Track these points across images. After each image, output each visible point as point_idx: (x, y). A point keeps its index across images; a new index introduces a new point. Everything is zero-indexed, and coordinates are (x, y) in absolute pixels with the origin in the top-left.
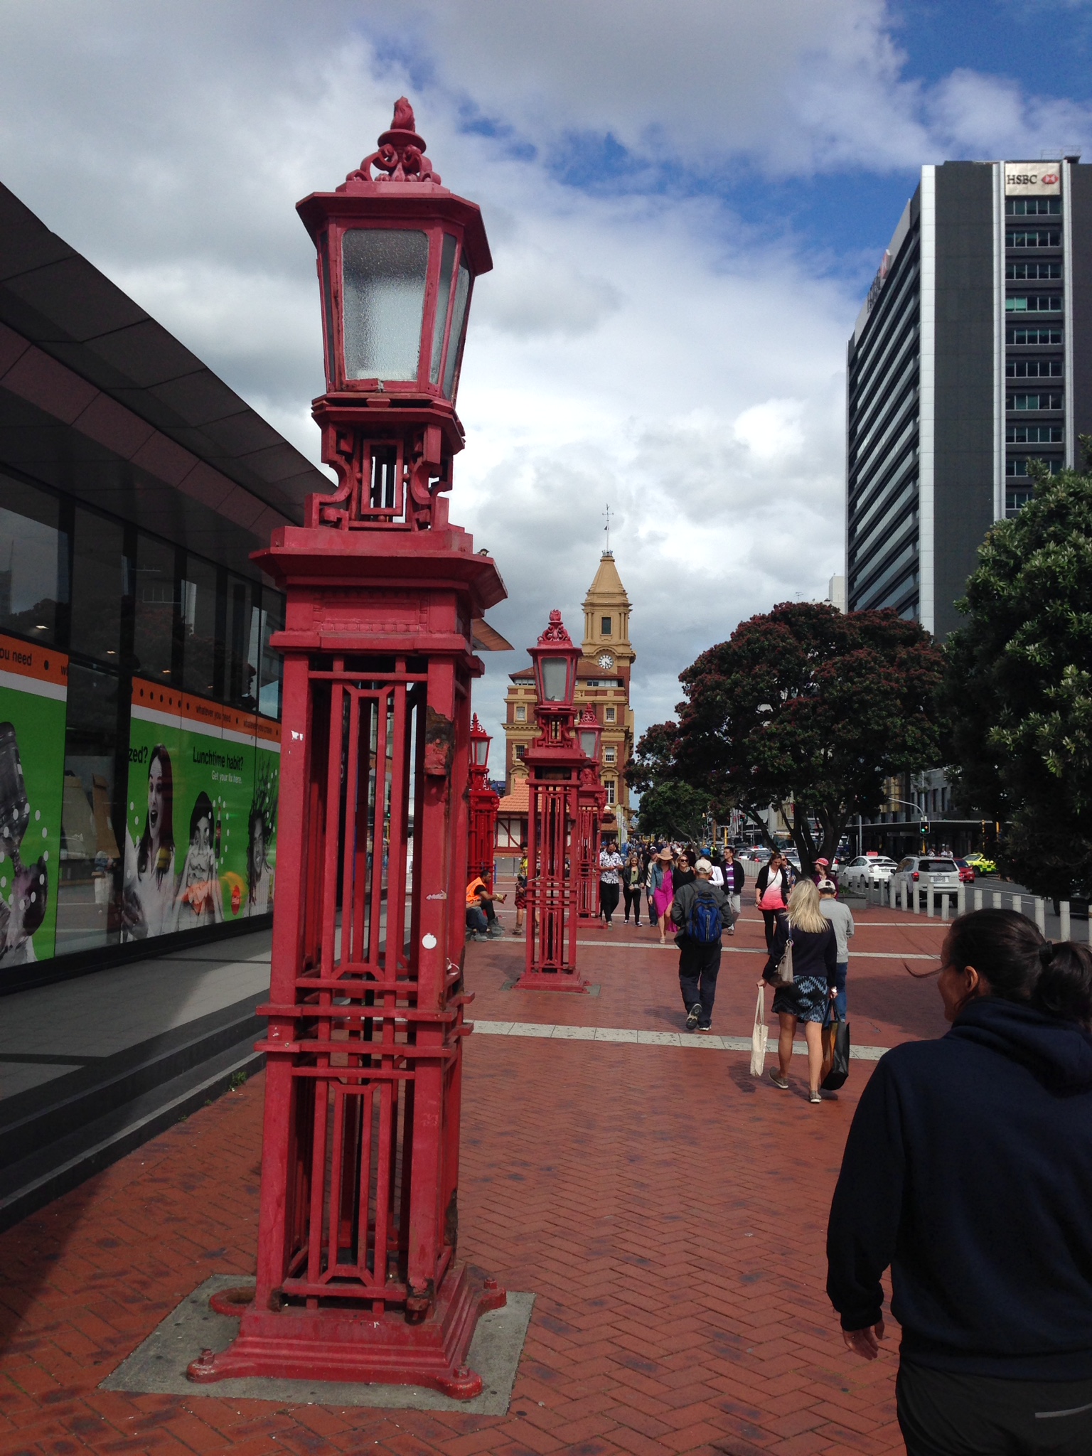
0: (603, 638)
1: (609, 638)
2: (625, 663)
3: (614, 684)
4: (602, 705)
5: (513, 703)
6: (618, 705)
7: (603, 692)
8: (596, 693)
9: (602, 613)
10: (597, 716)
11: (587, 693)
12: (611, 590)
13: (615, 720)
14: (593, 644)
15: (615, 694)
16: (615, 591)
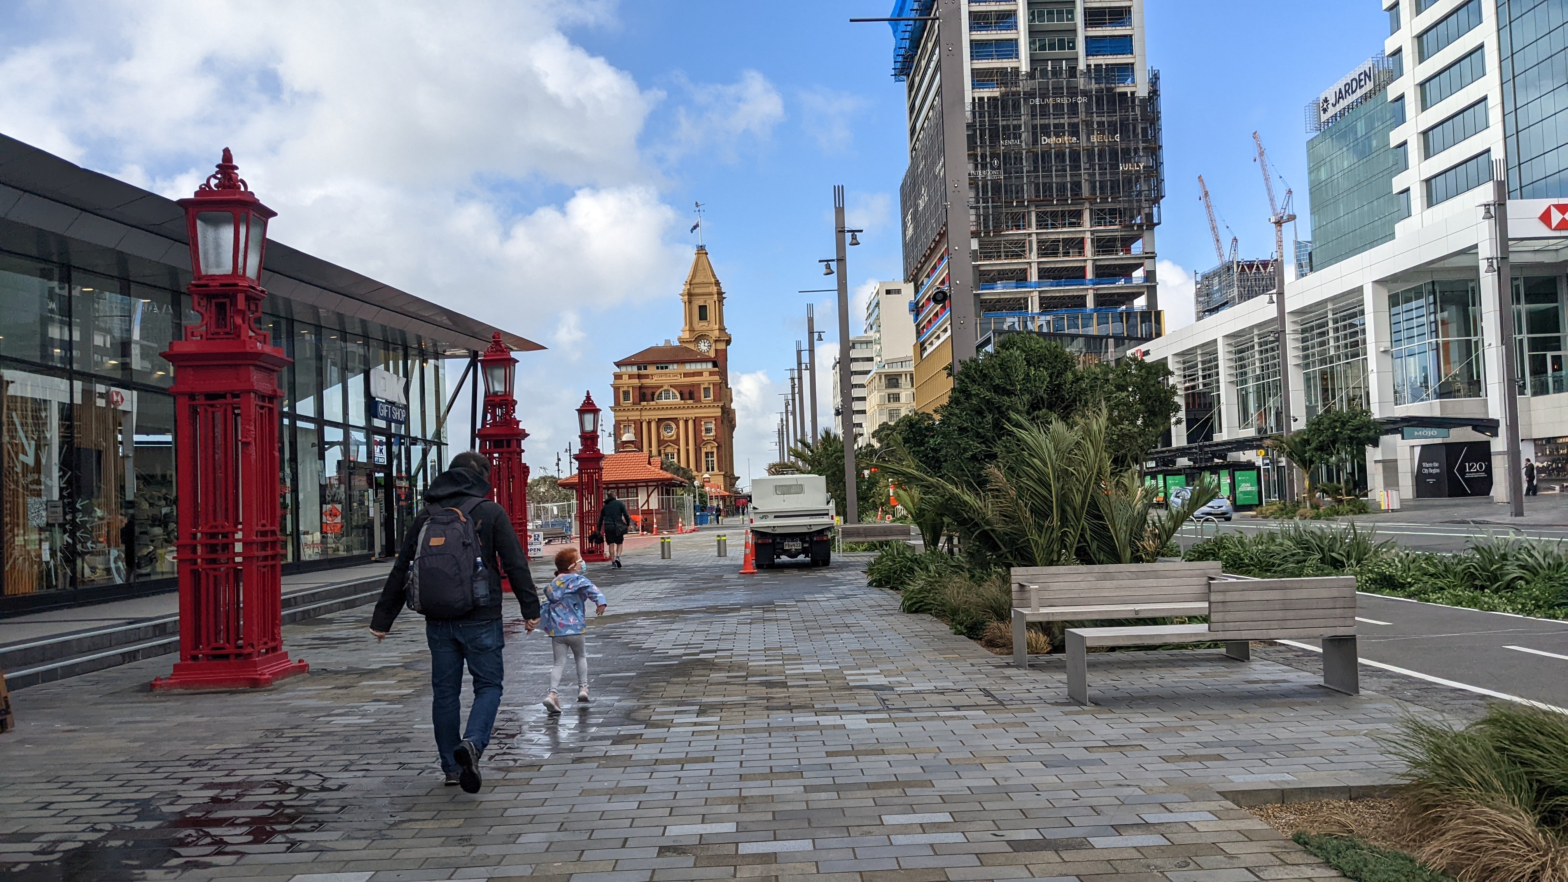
0: (701, 324)
1: (706, 324)
2: (721, 346)
3: (710, 366)
4: (699, 385)
5: (619, 388)
6: (714, 384)
7: (700, 374)
8: (694, 374)
9: (698, 302)
10: (696, 395)
11: (686, 375)
12: (706, 281)
13: (712, 397)
14: (692, 330)
15: (710, 375)
16: (709, 281)
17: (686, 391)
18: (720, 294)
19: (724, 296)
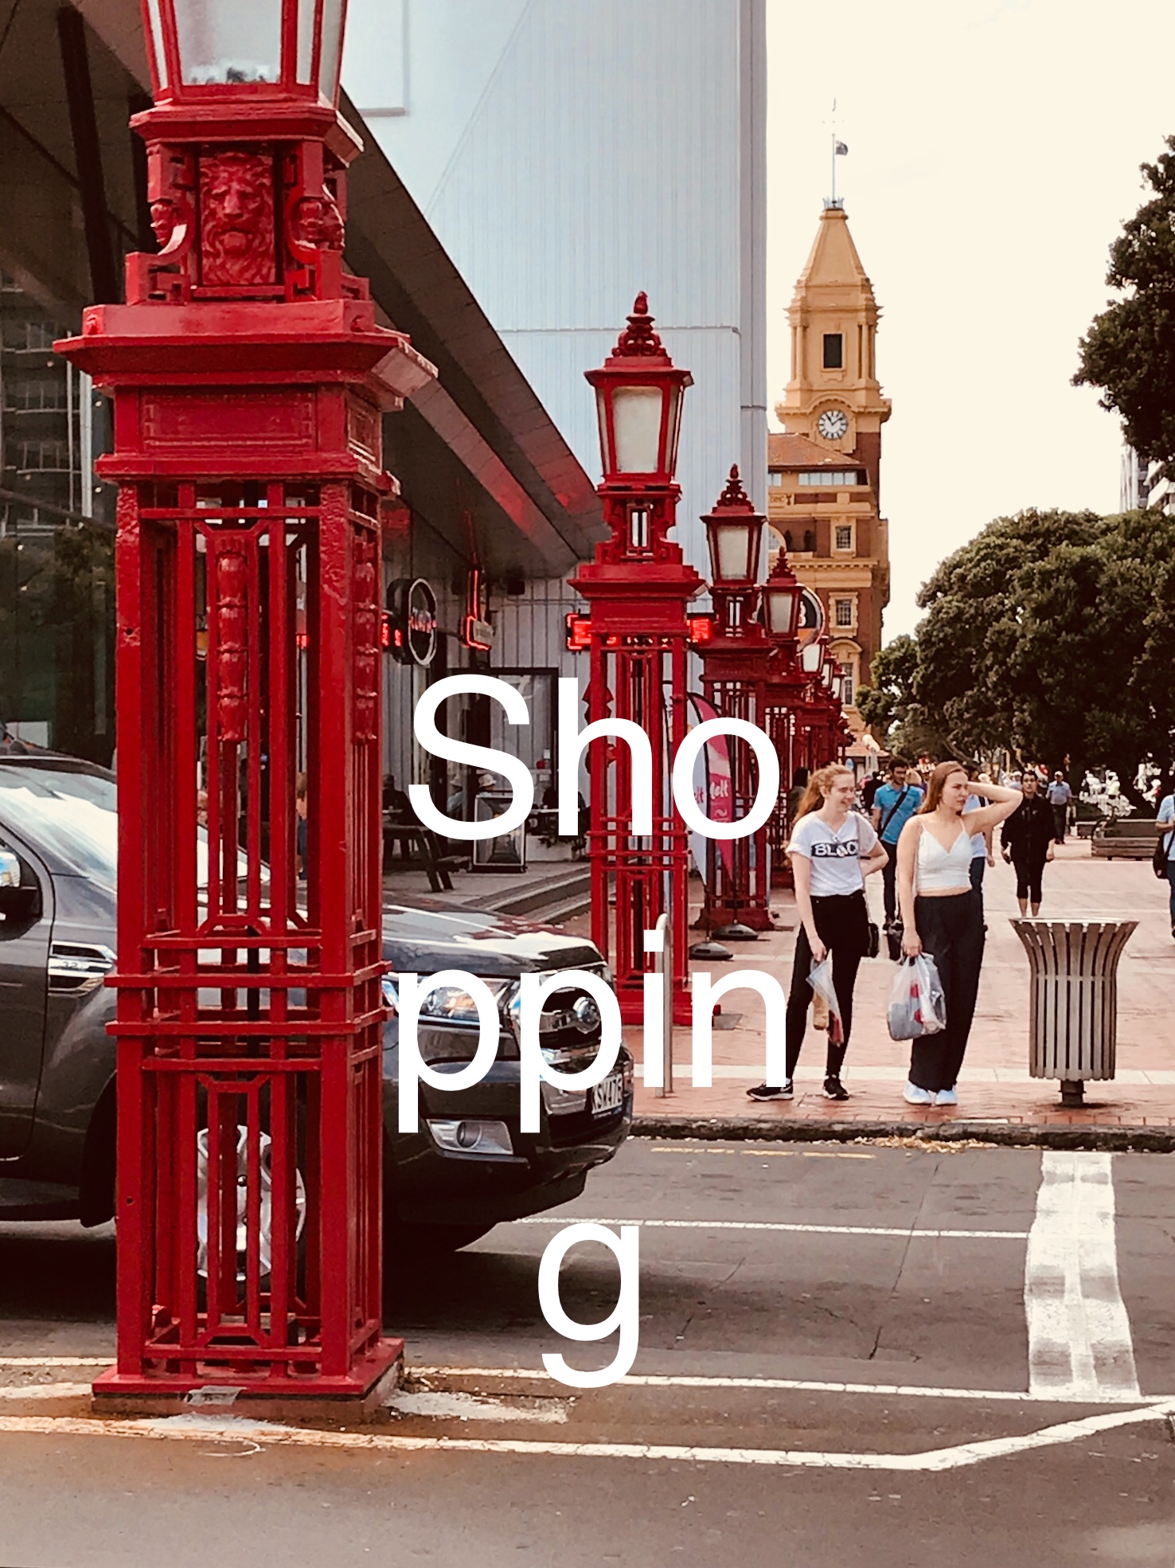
0: (828, 377)
1: (839, 377)
2: (869, 427)
3: (850, 480)
4: (828, 520)
6: (858, 521)
7: (831, 497)
8: (816, 498)
9: (822, 327)
10: (820, 541)
11: (800, 499)
12: (841, 279)
13: (853, 548)
14: (807, 390)
15: (852, 500)
16: (849, 281)
17: (799, 535)
18: (873, 310)
19: (879, 313)
